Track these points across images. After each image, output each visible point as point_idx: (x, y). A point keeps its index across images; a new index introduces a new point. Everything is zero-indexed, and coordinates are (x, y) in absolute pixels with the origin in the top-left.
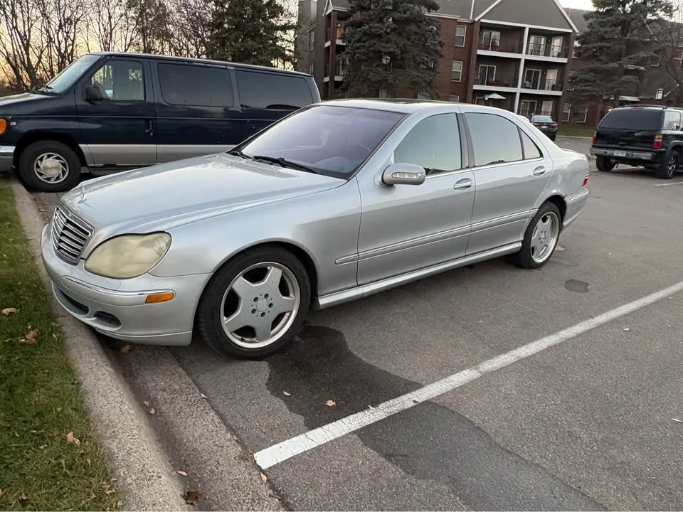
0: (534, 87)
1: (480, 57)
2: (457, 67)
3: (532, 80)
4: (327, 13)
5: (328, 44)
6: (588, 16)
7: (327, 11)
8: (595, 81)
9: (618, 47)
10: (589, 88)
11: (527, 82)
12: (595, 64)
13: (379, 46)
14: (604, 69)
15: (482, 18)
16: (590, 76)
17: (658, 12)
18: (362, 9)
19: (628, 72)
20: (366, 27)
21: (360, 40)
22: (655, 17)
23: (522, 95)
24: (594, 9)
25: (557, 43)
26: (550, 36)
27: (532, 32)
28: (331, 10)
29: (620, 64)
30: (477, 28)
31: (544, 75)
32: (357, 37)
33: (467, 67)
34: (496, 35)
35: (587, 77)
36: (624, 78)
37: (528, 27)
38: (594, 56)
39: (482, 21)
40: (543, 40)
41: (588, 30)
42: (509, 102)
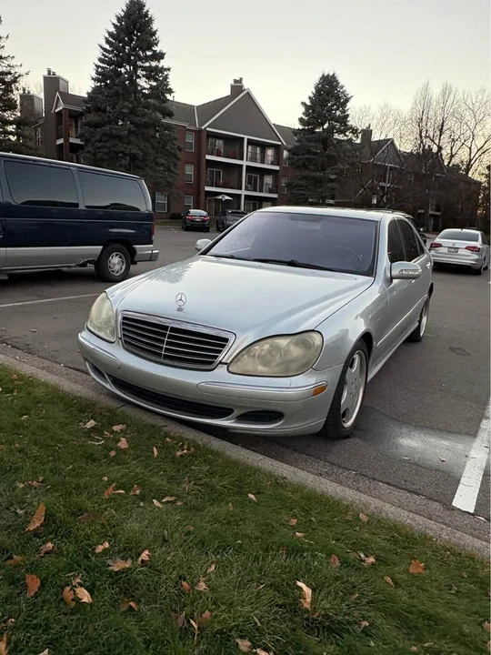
0: (255, 190)
1: (209, 162)
2: (190, 170)
3: (252, 184)
4: (57, 111)
5: (60, 141)
6: (296, 132)
7: (56, 108)
8: (307, 187)
9: (321, 159)
10: (303, 192)
11: (249, 186)
12: (307, 173)
13: (122, 147)
14: (313, 177)
15: (208, 126)
16: (303, 182)
17: (347, 133)
18: (98, 109)
19: (332, 181)
20: (107, 128)
21: (100, 141)
22: (345, 138)
23: (247, 197)
24: (301, 127)
25: (270, 152)
26: (264, 146)
27: (250, 142)
28: (61, 108)
29: (324, 174)
30: (204, 136)
31: (262, 180)
32: (98, 137)
33: (198, 171)
34: (219, 143)
35: (300, 182)
36: (329, 185)
37: (246, 137)
38: (305, 167)
39: (208, 129)
40: (258, 150)
41: (297, 144)
42: (235, 203)
